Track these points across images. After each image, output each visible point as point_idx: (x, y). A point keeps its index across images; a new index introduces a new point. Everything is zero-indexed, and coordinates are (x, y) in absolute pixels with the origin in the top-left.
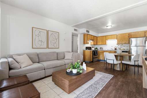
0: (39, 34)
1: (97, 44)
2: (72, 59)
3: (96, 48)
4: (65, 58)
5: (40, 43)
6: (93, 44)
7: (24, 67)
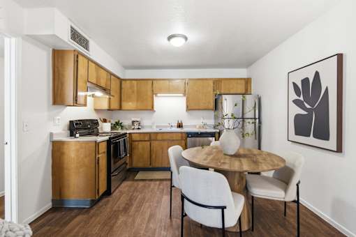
1: (120, 108)
3: (118, 124)
6: (105, 106)
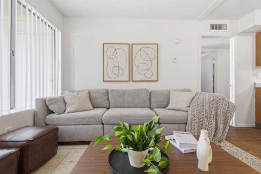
0: (115, 53)
2: (187, 111)
4: (169, 107)
5: (115, 70)
7: (69, 113)
